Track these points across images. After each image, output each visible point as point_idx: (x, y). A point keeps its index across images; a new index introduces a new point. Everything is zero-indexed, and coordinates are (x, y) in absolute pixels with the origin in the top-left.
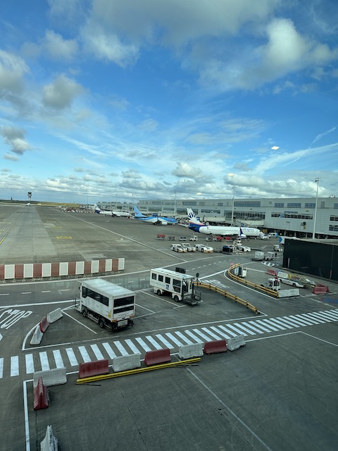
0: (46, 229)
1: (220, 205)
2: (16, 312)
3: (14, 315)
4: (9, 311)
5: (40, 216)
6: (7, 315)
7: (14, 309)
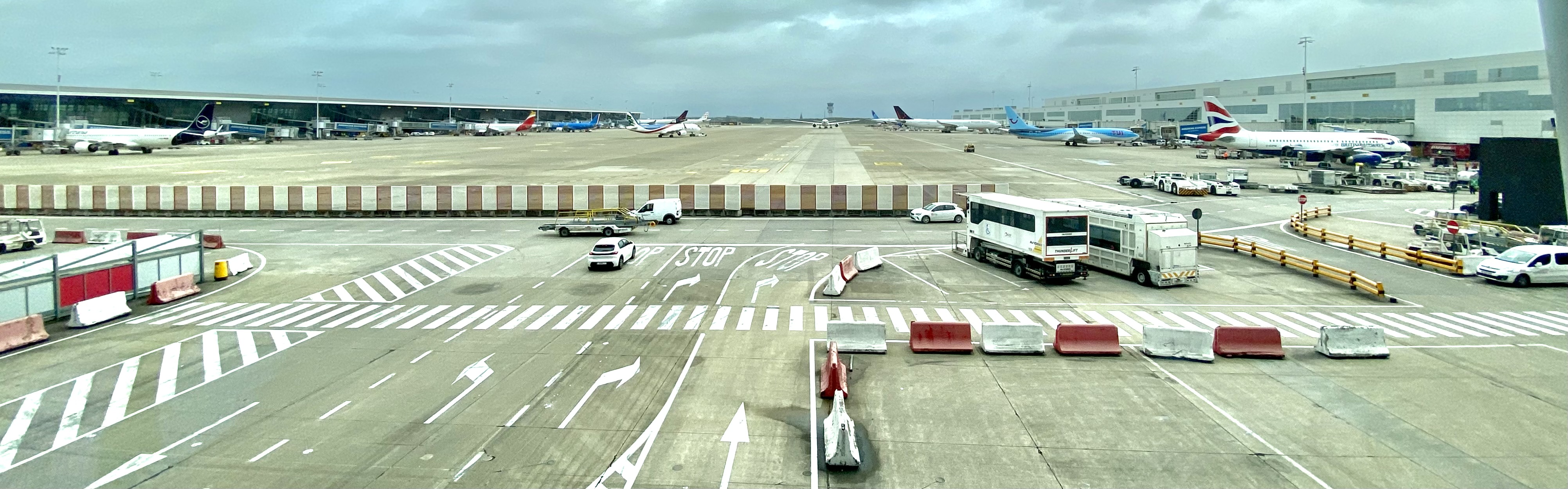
0: (856, 153)
1: (1266, 90)
2: (801, 252)
3: (796, 256)
4: (790, 251)
5: (847, 137)
6: (787, 254)
7: (798, 249)
